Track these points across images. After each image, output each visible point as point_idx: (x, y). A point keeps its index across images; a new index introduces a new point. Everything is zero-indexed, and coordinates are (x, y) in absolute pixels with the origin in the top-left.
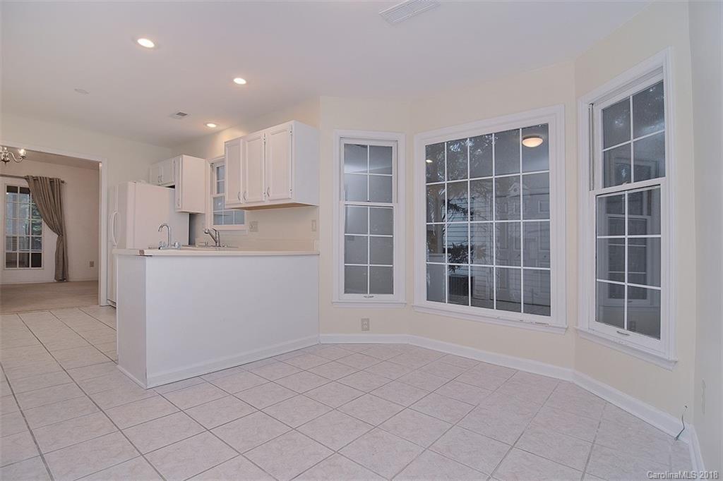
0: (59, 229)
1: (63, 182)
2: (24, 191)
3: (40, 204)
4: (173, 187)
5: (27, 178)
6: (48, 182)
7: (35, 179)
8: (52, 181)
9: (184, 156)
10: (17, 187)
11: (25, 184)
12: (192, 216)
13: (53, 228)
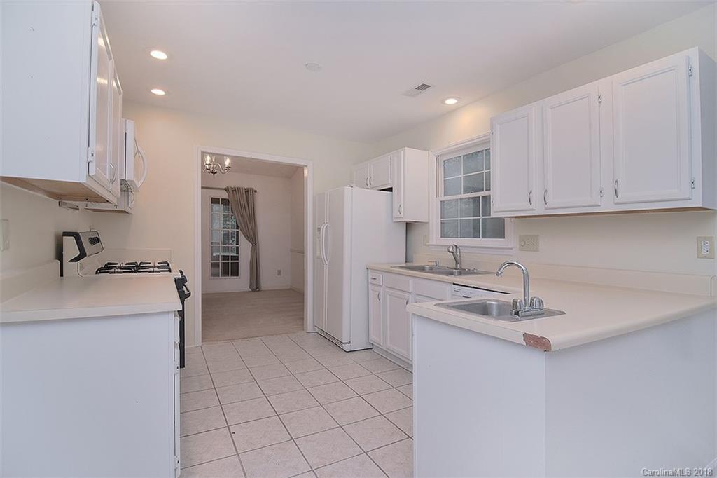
0: (253, 240)
1: (256, 191)
2: (226, 202)
3: (238, 216)
4: (390, 190)
5: (227, 189)
6: (244, 193)
7: (234, 190)
8: (247, 191)
9: (406, 148)
10: (219, 199)
11: (224, 195)
12: (409, 226)
13: (247, 237)
